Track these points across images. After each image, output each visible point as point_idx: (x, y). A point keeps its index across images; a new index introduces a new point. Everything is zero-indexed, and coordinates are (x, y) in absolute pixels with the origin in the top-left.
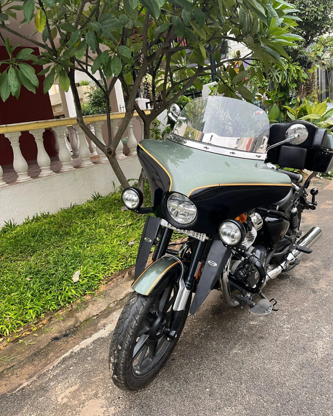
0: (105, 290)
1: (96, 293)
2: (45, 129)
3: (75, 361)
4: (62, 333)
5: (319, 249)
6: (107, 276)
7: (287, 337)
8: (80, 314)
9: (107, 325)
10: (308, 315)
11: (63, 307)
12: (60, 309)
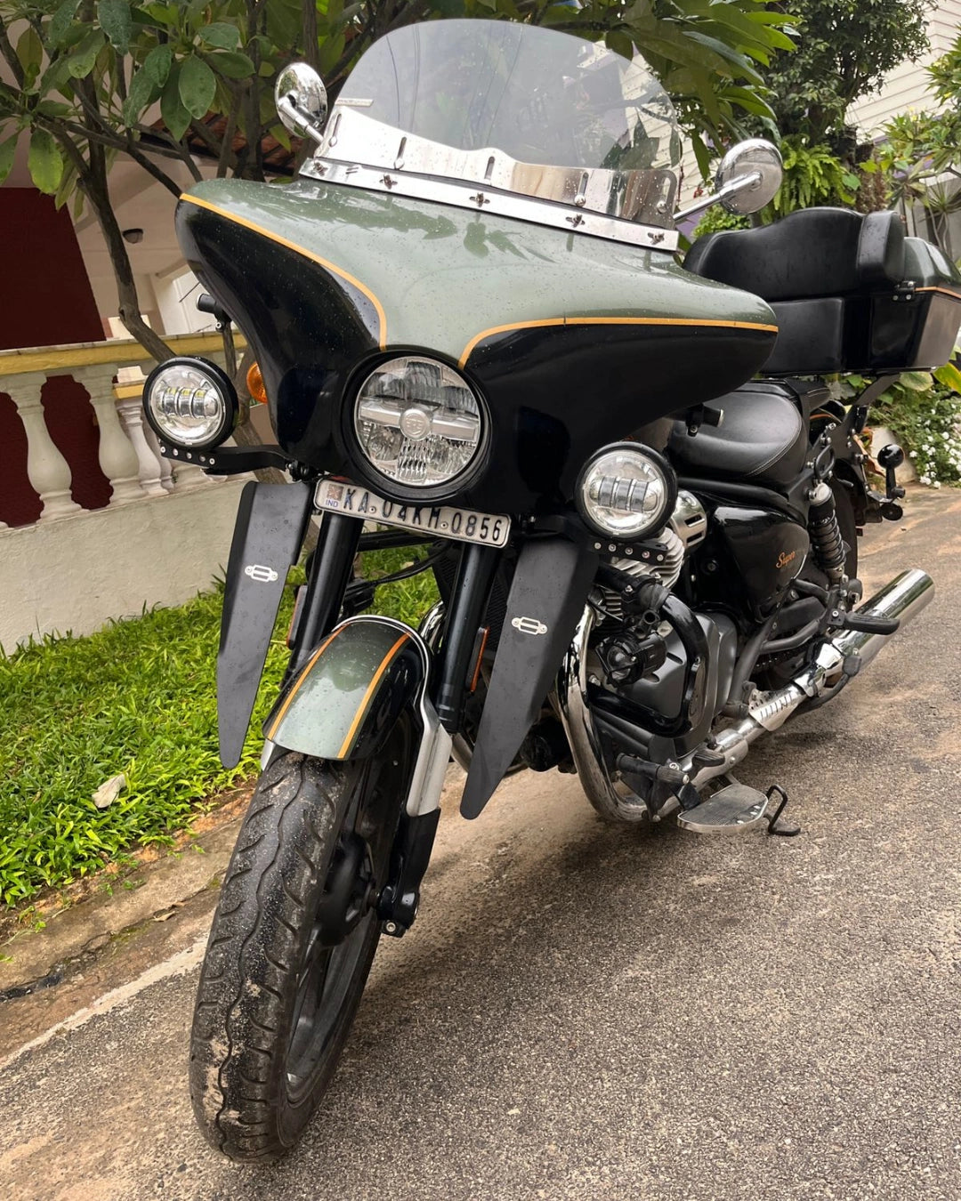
0: (211, 831)
1: (179, 840)
2: (46, 371)
3: (61, 1058)
4: (39, 973)
5: (934, 654)
6: (221, 788)
7: (824, 911)
8: (112, 909)
9: (198, 937)
10: (901, 835)
11: (53, 889)
12: (42, 896)
